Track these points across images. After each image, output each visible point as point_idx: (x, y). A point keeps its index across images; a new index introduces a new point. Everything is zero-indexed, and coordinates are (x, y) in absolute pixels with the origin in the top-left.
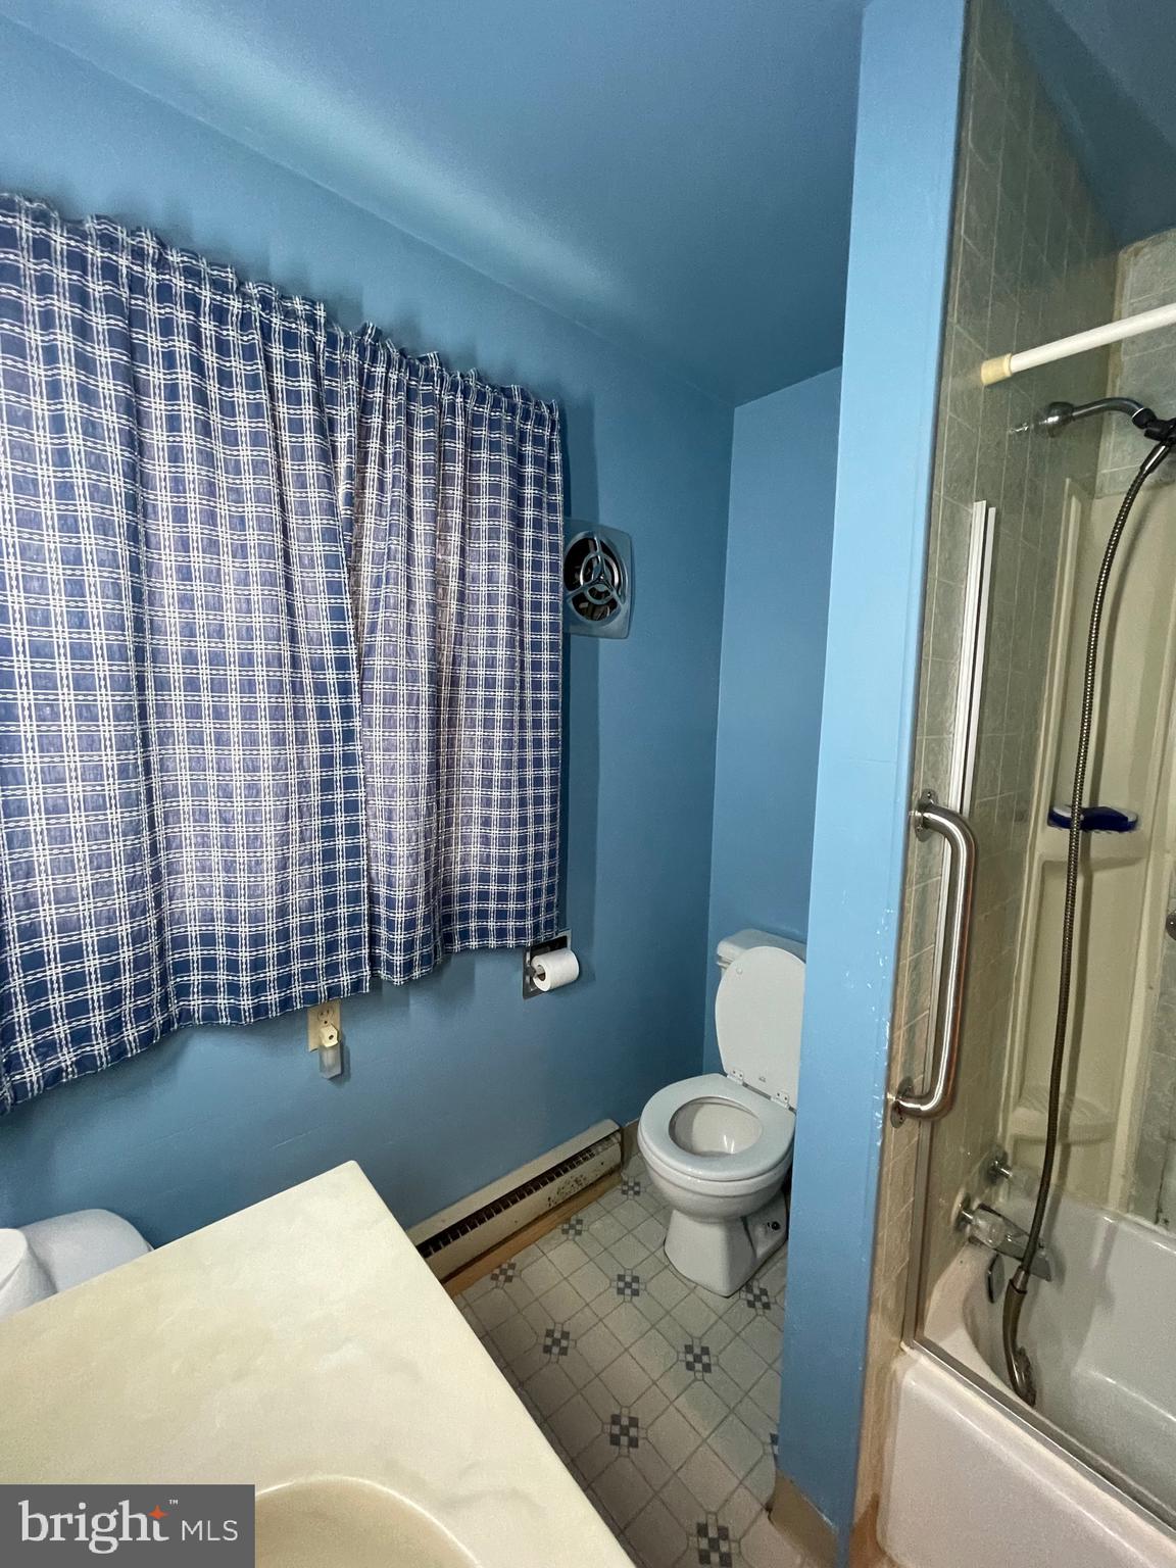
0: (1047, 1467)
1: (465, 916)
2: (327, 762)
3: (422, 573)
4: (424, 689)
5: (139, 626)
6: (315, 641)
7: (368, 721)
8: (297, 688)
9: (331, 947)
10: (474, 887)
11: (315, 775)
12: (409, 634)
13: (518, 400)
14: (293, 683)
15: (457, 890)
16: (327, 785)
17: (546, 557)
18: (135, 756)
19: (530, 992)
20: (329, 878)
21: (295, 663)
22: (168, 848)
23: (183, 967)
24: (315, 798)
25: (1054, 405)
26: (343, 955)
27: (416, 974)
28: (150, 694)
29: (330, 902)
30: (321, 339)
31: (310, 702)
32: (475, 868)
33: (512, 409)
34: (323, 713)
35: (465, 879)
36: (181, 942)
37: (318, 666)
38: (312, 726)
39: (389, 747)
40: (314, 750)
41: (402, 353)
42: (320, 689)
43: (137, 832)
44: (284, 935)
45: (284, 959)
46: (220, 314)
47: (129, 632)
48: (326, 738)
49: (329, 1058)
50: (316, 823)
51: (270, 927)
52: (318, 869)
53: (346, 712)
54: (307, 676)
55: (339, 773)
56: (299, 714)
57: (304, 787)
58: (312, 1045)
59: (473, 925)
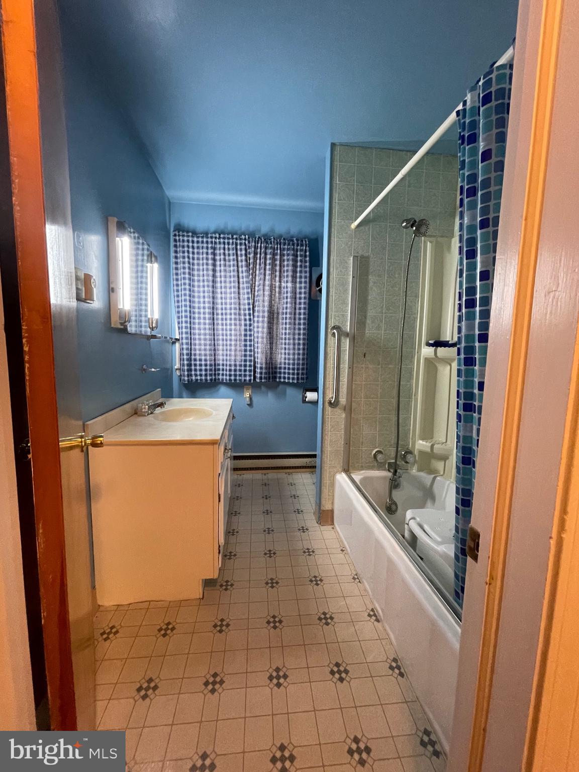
0: (364, 507)
1: (280, 373)
2: (246, 330)
3: (267, 288)
4: (266, 314)
5: (213, 303)
6: (244, 304)
7: (254, 321)
8: (240, 314)
9: (245, 371)
10: (283, 366)
11: (243, 333)
12: (263, 302)
13: (295, 241)
14: (239, 314)
15: (278, 366)
16: (245, 335)
17: (303, 280)
18: (211, 326)
19: (304, 401)
20: (245, 356)
21: (240, 309)
22: (217, 345)
23: (219, 370)
24: (243, 338)
25: (405, 220)
26: (248, 373)
27: (263, 381)
28: (215, 316)
29: (245, 361)
30: (247, 242)
31: (242, 317)
32: (283, 361)
33: (293, 245)
34: (245, 320)
35: (280, 364)
36: (219, 365)
37: (245, 310)
38: (243, 322)
39: (258, 327)
40: (243, 327)
41: (265, 240)
42: (245, 315)
43: (211, 341)
44: (235, 365)
45: (235, 370)
46: (228, 244)
47: (211, 304)
48: (246, 325)
49: (248, 399)
50: (243, 343)
51: (233, 363)
52: (243, 353)
53: (250, 320)
54: (242, 312)
55: (248, 333)
56: (240, 320)
57: (240, 335)
58: (245, 397)
59: (282, 375)
